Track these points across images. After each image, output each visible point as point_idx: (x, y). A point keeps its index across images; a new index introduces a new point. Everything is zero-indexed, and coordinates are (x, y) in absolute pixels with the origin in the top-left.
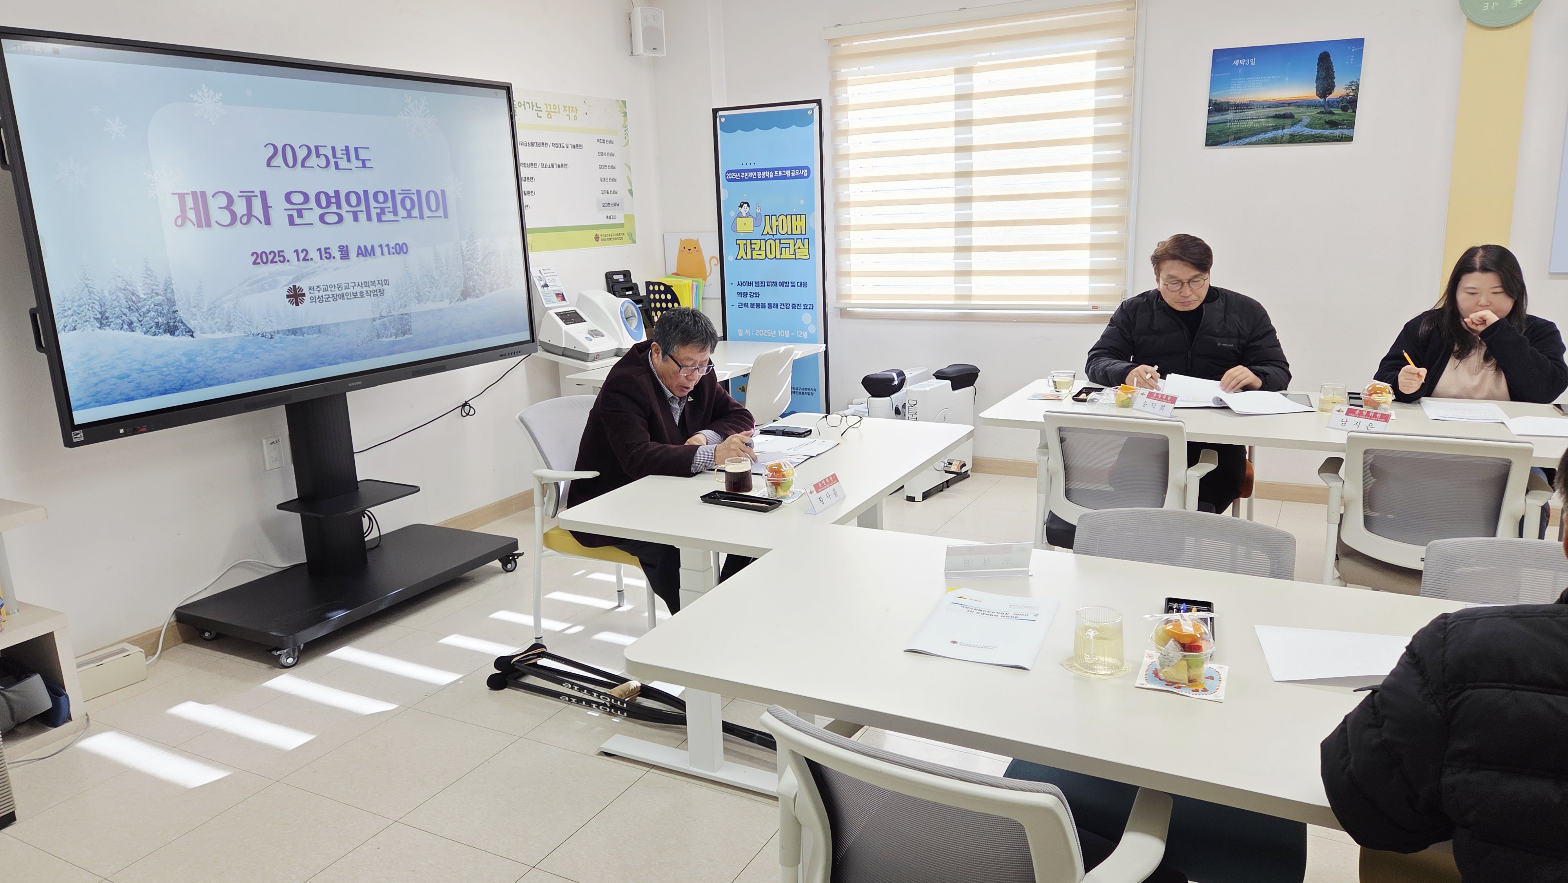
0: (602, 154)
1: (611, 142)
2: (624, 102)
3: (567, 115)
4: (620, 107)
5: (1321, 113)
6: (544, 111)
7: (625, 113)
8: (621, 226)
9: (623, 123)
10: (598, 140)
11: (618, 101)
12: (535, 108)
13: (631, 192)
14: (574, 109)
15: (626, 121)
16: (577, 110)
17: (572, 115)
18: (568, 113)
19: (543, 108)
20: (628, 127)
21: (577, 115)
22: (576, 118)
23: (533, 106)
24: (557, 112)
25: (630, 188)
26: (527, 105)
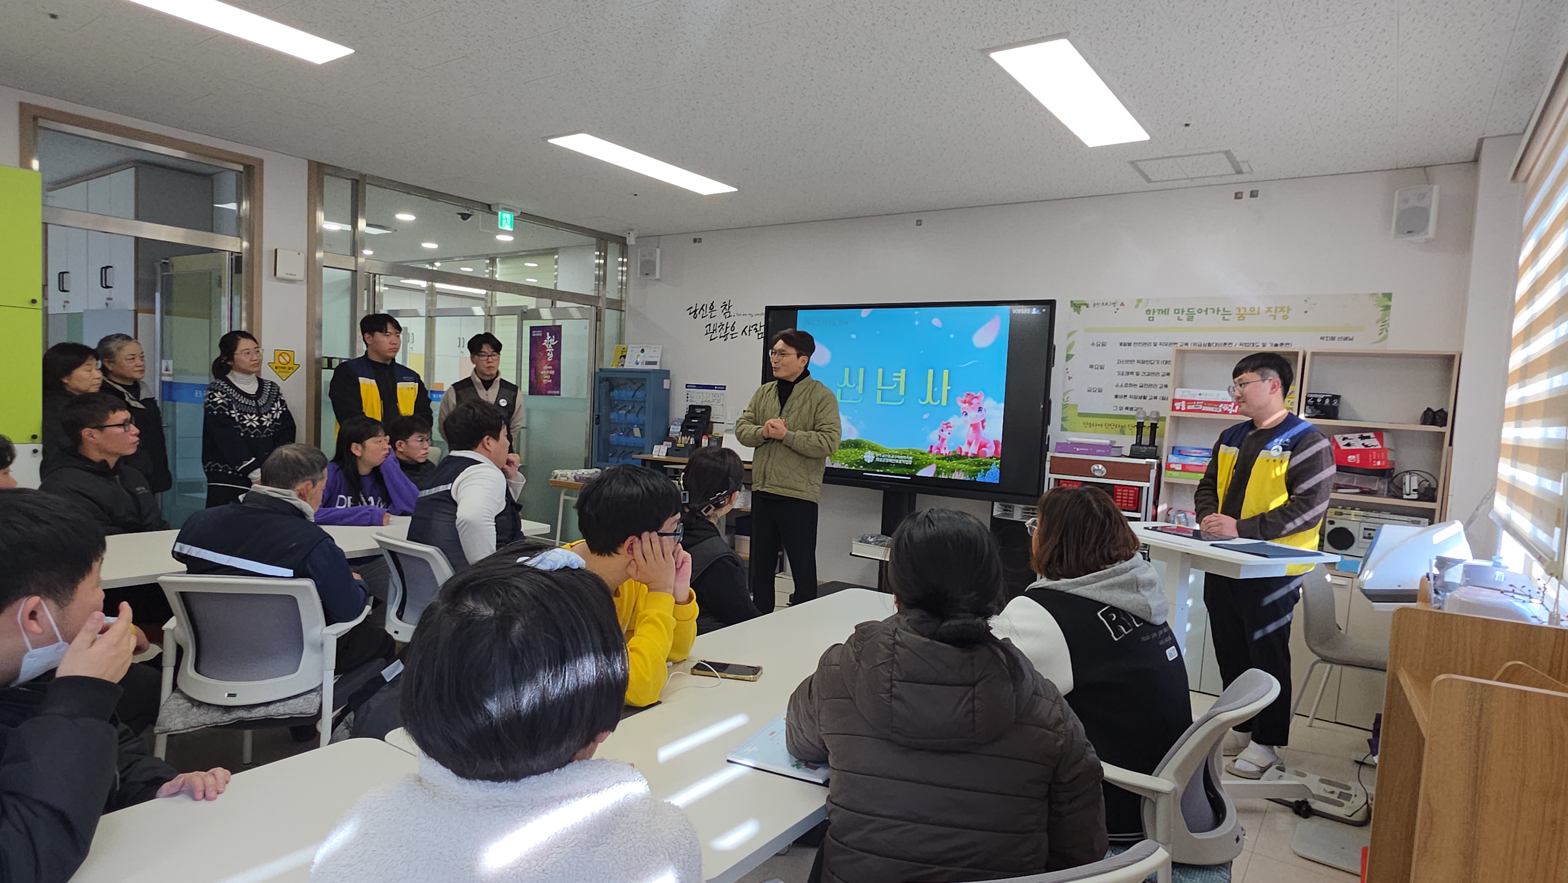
1: (1346, 339)
2: (1389, 296)
3: (1271, 316)
4: (1376, 301)
6: (1234, 314)
7: (1387, 308)
9: (1380, 317)
10: (1322, 338)
11: (1373, 294)
12: (1220, 313)
14: (1286, 309)
15: (1386, 314)
16: (1289, 310)
17: (1280, 315)
18: (1273, 313)
19: (1234, 312)
20: (1391, 322)
21: (1289, 314)
22: (1285, 318)
23: (1218, 311)
24: (1254, 314)
26: (1210, 311)
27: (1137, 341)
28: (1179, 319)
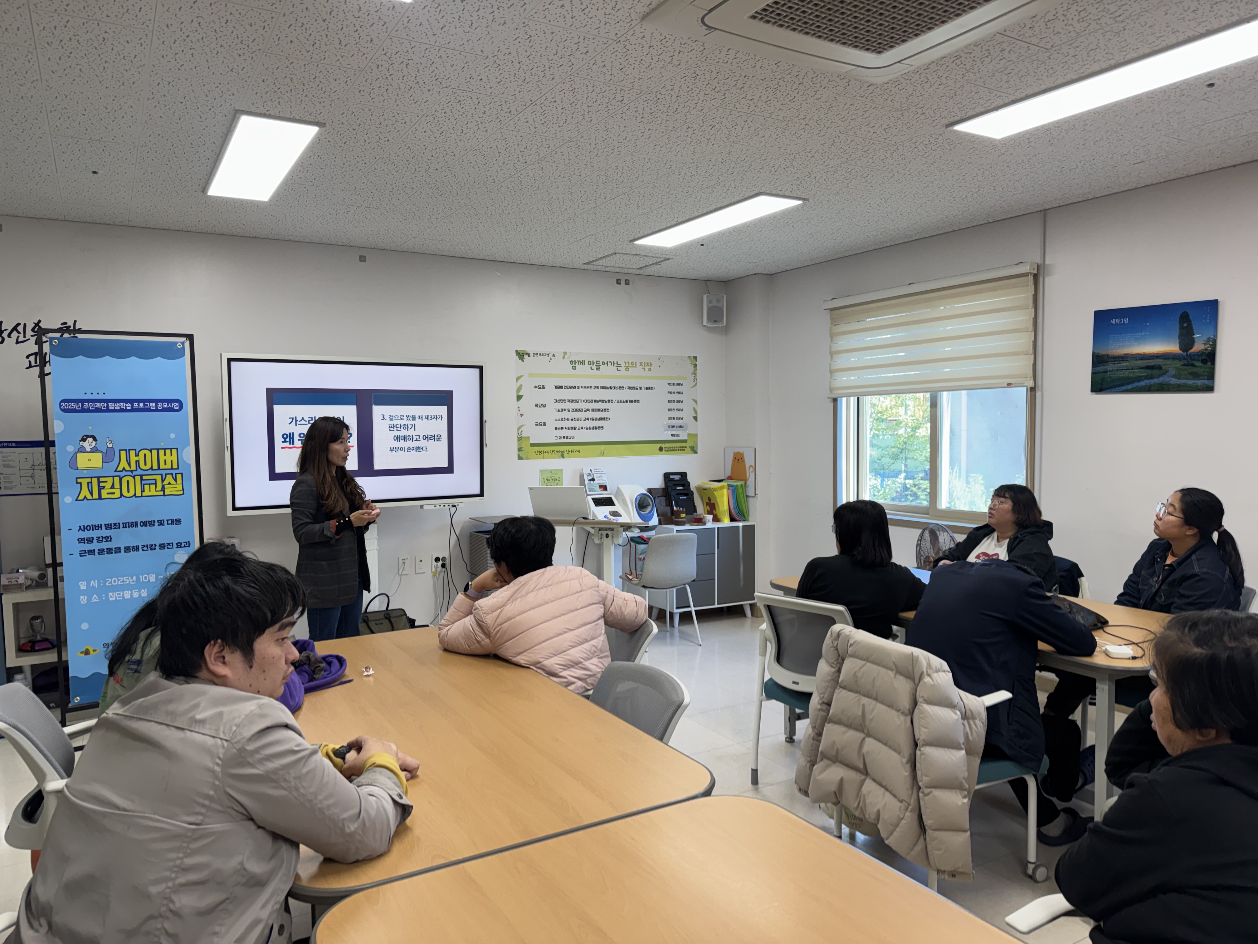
0: (671, 393)
1: (680, 384)
2: (695, 358)
3: (643, 368)
4: (690, 361)
5: (1185, 365)
6: (623, 366)
7: (696, 366)
8: (685, 441)
9: (693, 371)
10: (669, 384)
11: (689, 357)
12: (615, 365)
13: (696, 418)
14: (649, 364)
15: (695, 370)
16: (651, 365)
17: (647, 368)
19: (623, 365)
20: (698, 375)
21: (651, 368)
22: (650, 370)
24: (634, 367)
25: (695, 415)
26: (609, 364)
27: (567, 385)
28: (591, 369)
